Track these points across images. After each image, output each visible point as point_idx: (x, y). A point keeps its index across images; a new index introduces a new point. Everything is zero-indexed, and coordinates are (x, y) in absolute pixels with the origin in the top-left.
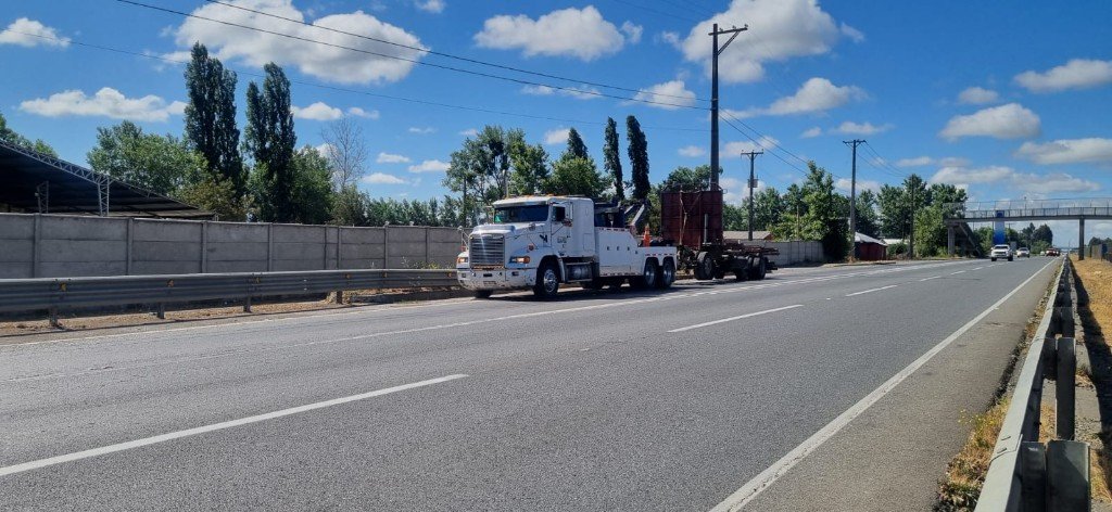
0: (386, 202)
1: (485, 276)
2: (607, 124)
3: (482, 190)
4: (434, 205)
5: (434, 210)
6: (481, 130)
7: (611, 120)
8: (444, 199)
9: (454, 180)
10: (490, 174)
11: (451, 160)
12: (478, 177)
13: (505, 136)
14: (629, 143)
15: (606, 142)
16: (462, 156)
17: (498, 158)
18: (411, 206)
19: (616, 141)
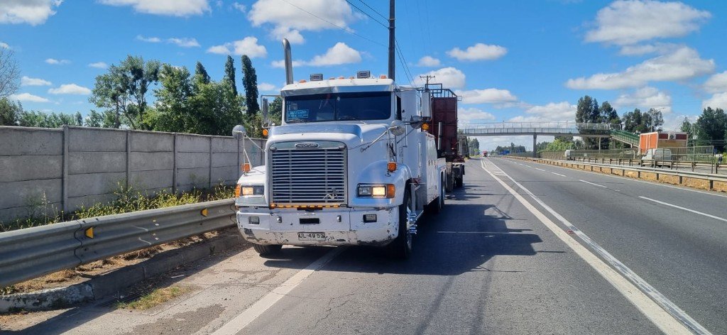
0: (37, 114)
1: (303, 221)
2: (226, 60)
3: (124, 106)
4: (79, 118)
5: (79, 122)
6: (125, 59)
7: (230, 58)
8: (90, 113)
9: (99, 98)
10: (132, 93)
11: (96, 82)
12: (120, 97)
13: (145, 65)
14: (243, 75)
15: (225, 74)
16: (106, 80)
17: (139, 82)
18: (59, 118)
19: (233, 73)
